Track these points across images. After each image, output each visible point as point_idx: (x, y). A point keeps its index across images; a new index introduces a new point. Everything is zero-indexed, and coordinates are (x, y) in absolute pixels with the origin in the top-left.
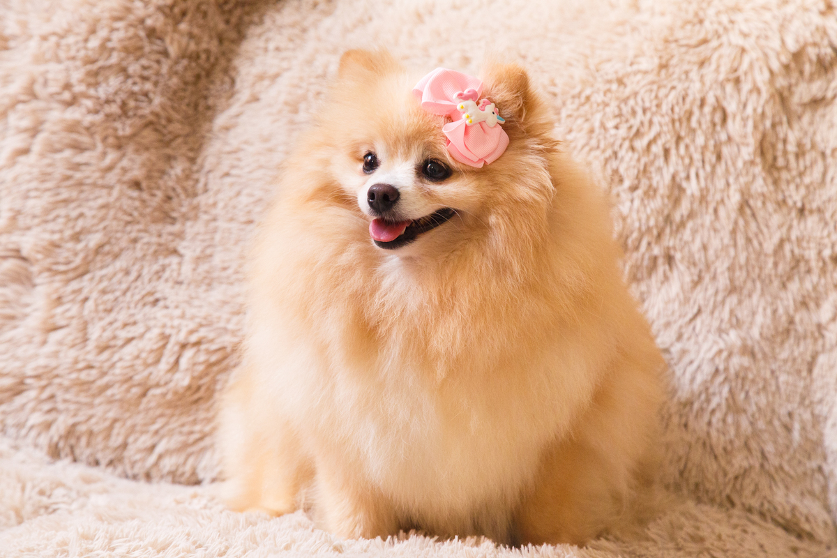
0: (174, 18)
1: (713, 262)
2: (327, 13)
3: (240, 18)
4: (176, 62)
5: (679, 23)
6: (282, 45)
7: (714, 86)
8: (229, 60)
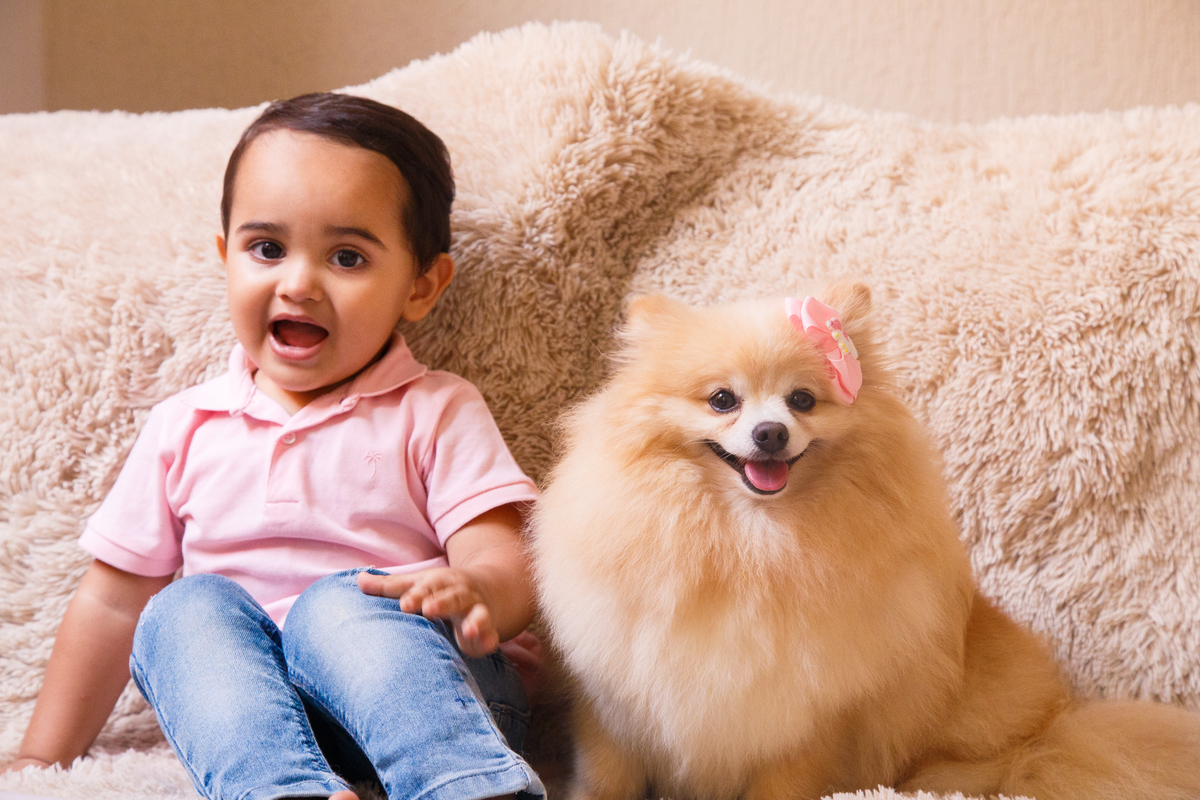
0: (564, 257)
1: (1186, 516)
2: (724, 243)
3: (628, 251)
4: (571, 307)
5: (1133, 253)
6: (680, 280)
7: (1181, 324)
8: (619, 298)
